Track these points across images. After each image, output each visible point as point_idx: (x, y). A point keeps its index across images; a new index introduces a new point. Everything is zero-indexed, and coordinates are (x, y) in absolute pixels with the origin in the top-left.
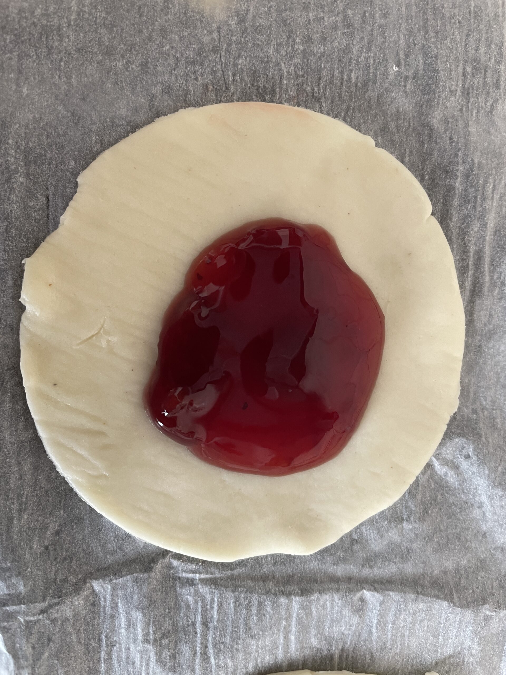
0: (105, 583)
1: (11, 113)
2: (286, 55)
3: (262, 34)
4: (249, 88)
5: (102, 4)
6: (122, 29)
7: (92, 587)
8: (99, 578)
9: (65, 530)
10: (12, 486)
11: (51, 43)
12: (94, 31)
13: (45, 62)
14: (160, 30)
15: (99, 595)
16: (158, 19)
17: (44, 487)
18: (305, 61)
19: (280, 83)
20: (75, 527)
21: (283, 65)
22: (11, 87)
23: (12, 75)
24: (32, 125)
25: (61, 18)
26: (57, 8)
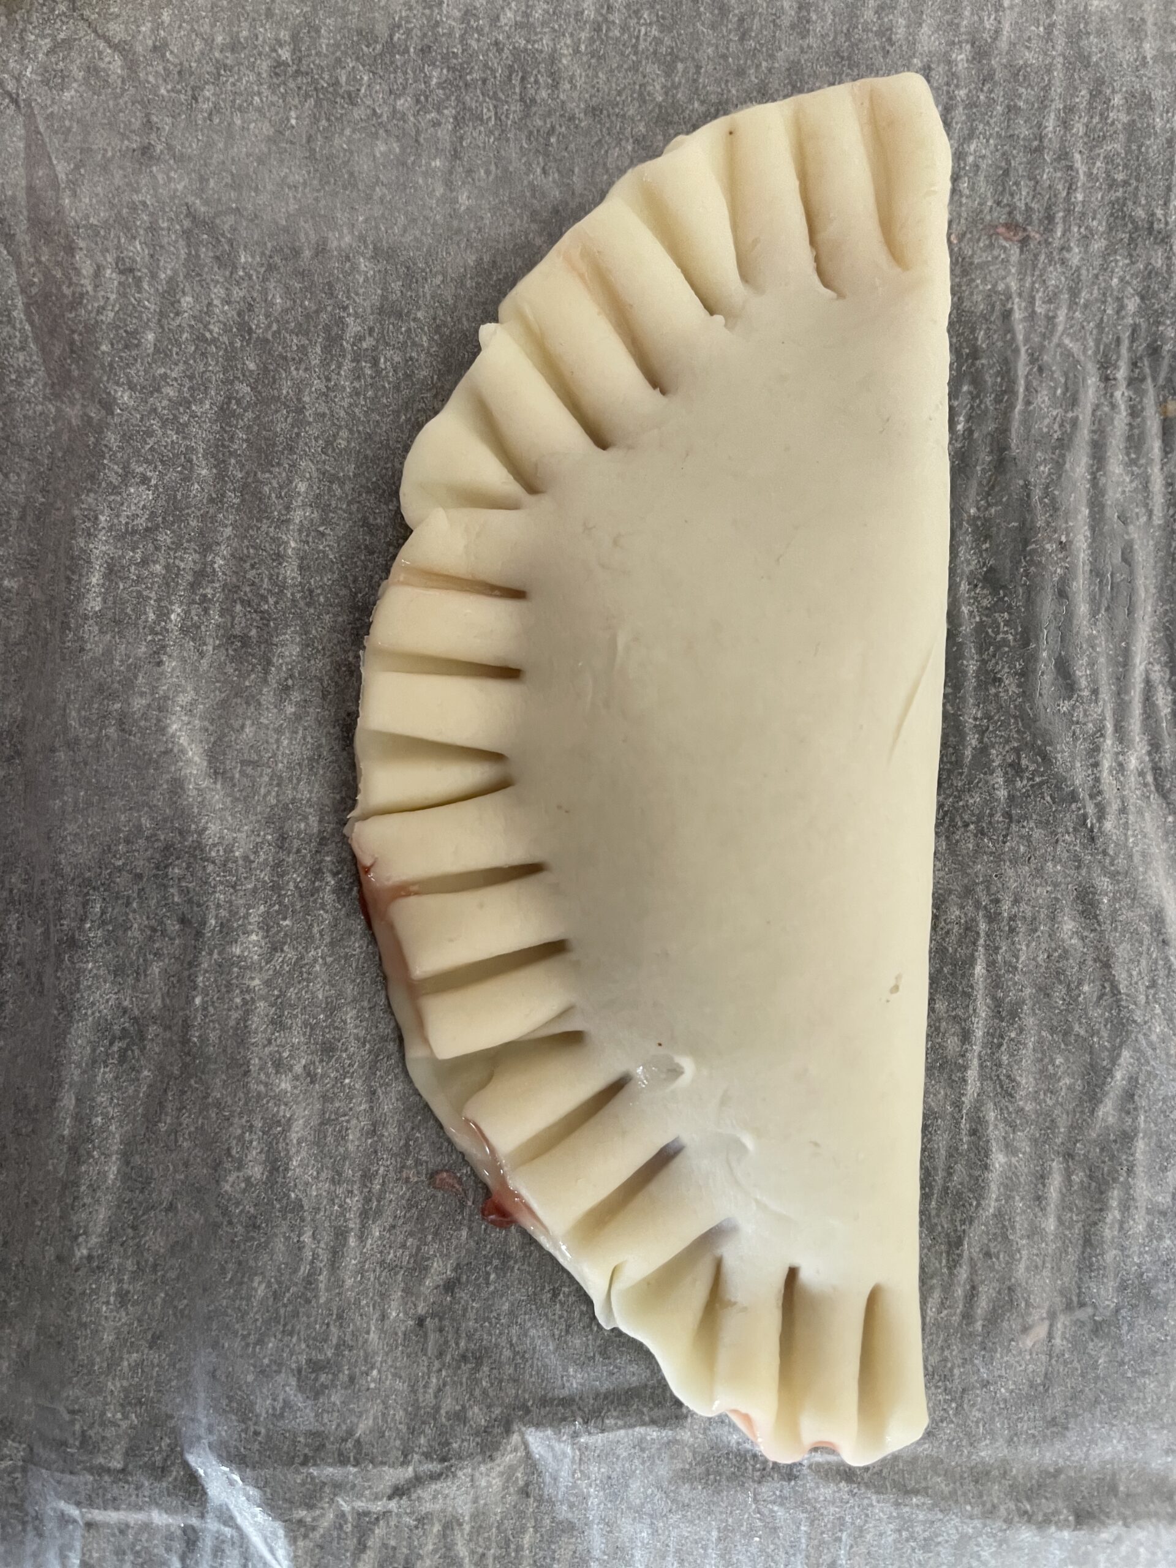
0: (559, 1441)
1: (429, 251)
2: (1086, 134)
3: (1029, 85)
4: (991, 211)
5: (653, 7)
6: (698, 68)
7: (526, 1445)
8: (543, 1425)
9: (468, 1281)
10: (351, 1147)
11: (533, 91)
12: (629, 69)
13: (515, 135)
14: (788, 70)
15: (540, 1468)
16: (783, 46)
17: (427, 1162)
18: (1134, 147)
19: (1067, 199)
20: (493, 1276)
21: (1077, 156)
22: (434, 190)
23: (437, 163)
24: (471, 278)
25: (557, 35)
26: (551, 11)
